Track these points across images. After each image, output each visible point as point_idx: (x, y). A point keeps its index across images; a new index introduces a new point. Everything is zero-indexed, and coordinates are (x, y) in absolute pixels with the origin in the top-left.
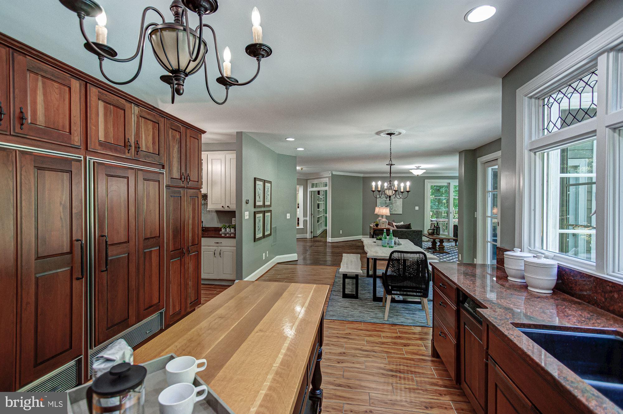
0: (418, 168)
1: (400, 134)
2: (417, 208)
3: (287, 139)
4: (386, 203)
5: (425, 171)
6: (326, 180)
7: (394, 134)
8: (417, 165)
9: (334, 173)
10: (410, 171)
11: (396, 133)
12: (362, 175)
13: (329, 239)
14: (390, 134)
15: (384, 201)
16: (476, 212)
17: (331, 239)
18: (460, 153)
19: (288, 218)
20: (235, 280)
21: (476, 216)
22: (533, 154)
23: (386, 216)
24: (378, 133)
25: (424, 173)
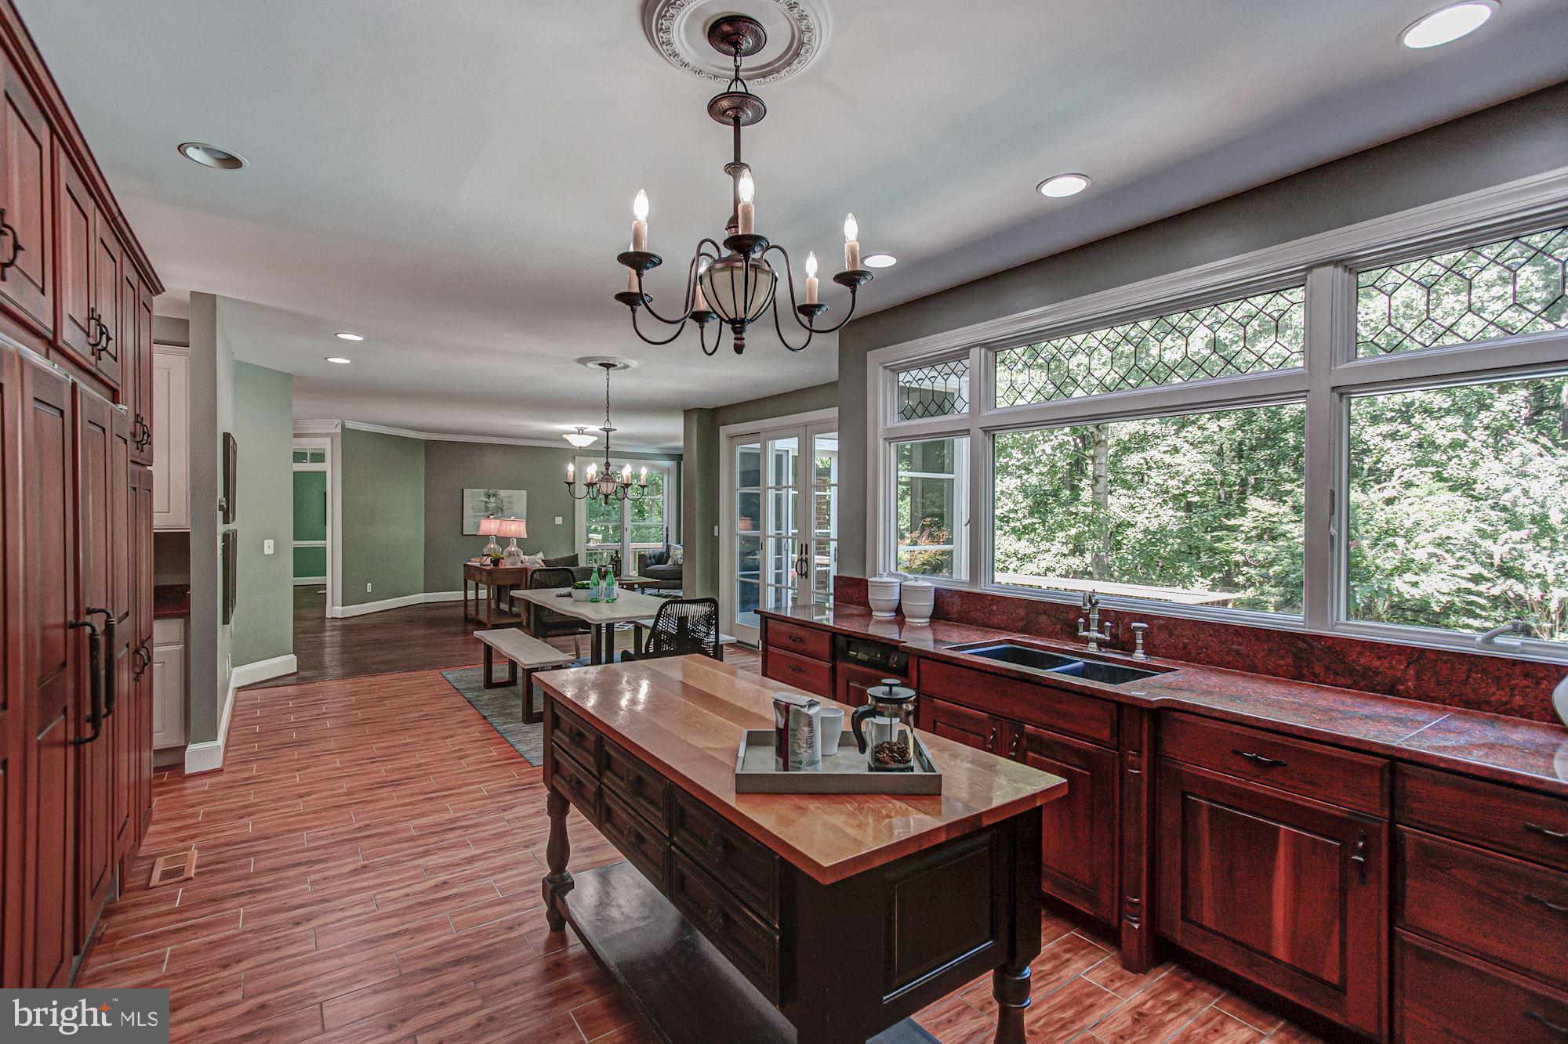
0: (581, 432)
1: (626, 367)
2: (559, 520)
3: (339, 335)
4: (487, 509)
5: (596, 438)
6: (324, 444)
7: (614, 365)
8: (579, 426)
9: (350, 425)
10: (564, 436)
11: (619, 366)
12: (423, 436)
13: (335, 610)
14: (608, 366)
15: (483, 504)
16: (716, 527)
17: (340, 608)
18: (688, 413)
19: (267, 551)
20: (185, 747)
21: (716, 534)
22: (887, 444)
23: (518, 539)
24: (583, 361)
25: (594, 443)
